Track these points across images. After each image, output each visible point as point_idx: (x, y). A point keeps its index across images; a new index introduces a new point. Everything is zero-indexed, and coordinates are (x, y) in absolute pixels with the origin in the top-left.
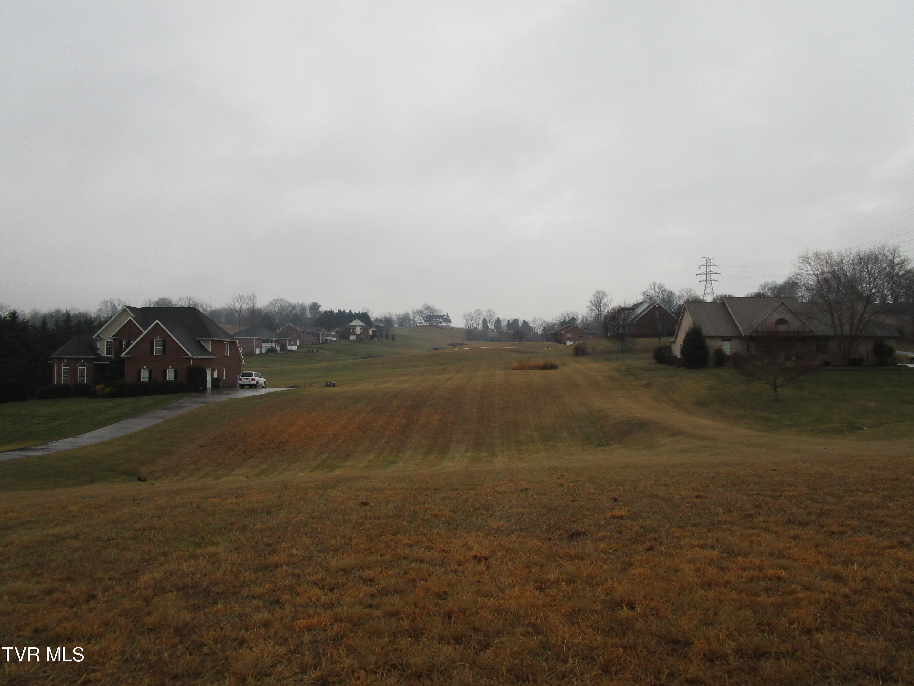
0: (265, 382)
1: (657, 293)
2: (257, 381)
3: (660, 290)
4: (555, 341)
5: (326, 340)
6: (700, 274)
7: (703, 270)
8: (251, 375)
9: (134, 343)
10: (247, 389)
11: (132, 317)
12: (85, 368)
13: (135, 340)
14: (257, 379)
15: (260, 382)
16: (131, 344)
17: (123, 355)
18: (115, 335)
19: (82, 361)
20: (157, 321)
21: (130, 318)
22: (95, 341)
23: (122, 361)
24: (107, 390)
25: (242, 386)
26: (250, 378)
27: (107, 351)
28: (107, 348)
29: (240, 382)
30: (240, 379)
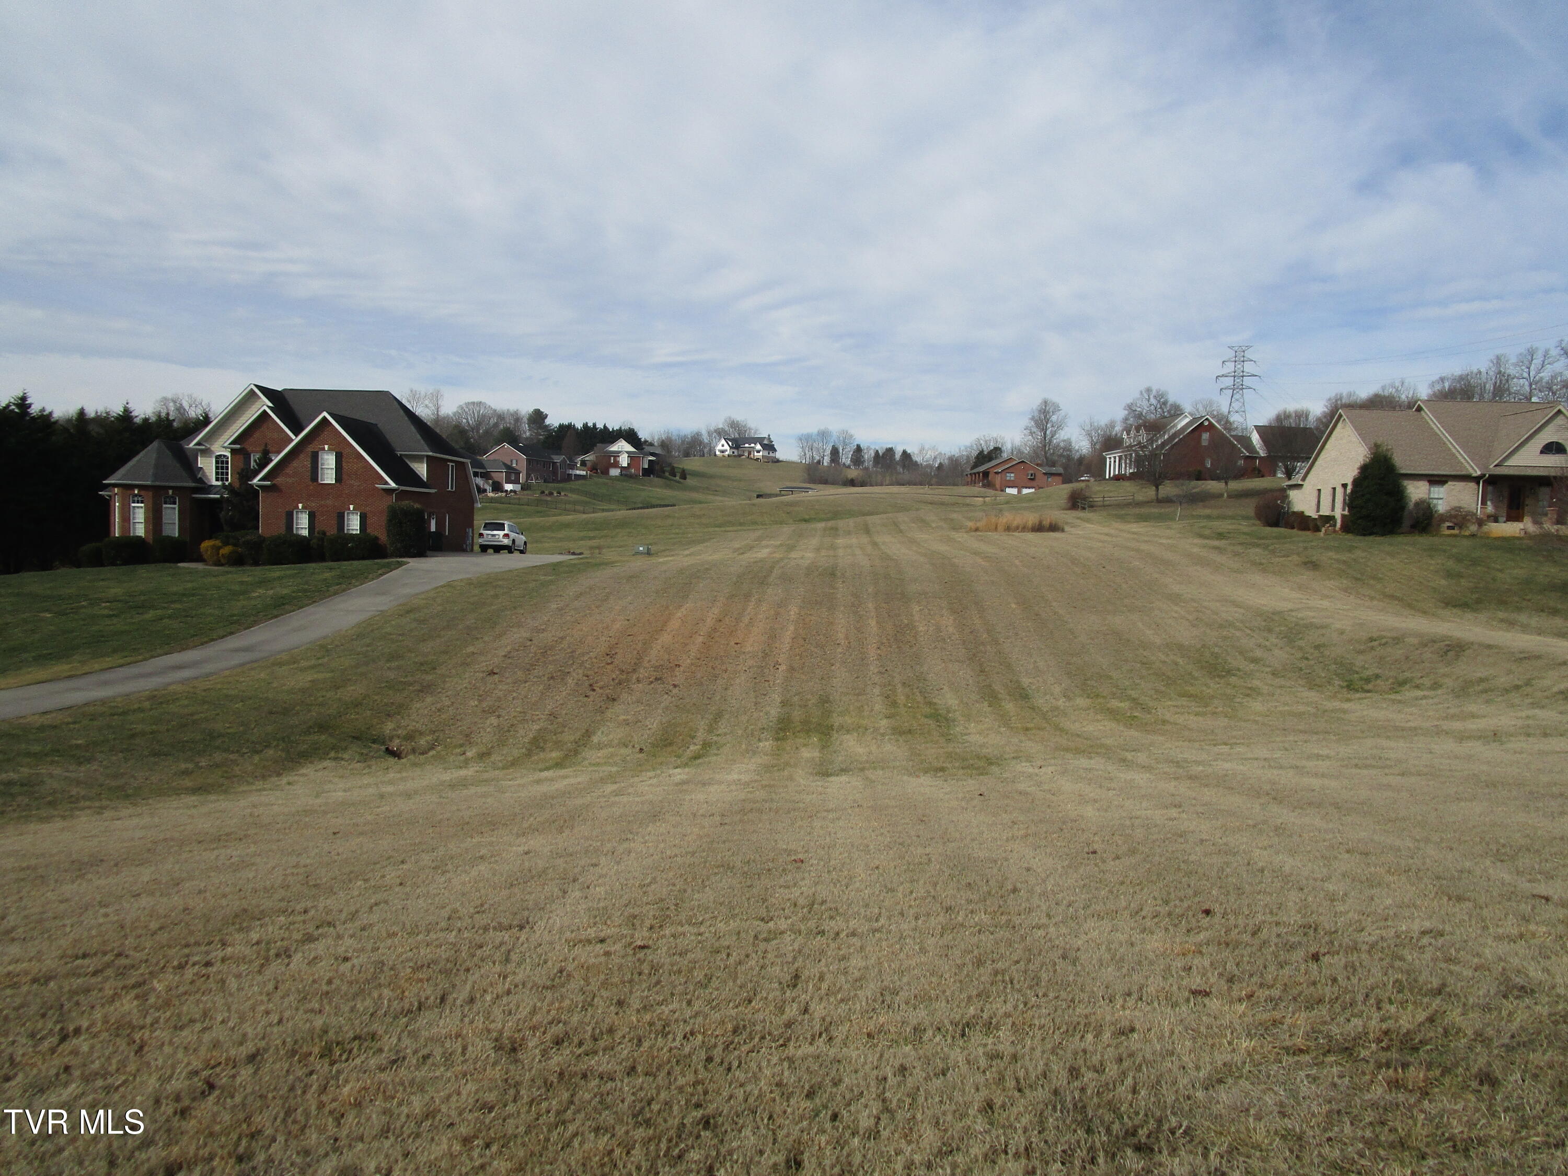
0: (525, 543)
1: (1152, 408)
2: (514, 540)
3: (1159, 401)
4: (984, 486)
5: (570, 475)
6: (1223, 376)
7: (1230, 367)
8: (501, 527)
9: (276, 460)
10: (491, 554)
11: (269, 407)
12: (176, 506)
13: (279, 452)
14: (513, 535)
15: (517, 543)
16: (272, 460)
17: (255, 481)
18: (233, 443)
19: (170, 492)
20: (325, 414)
21: (265, 408)
22: (195, 453)
23: (253, 493)
24: (226, 550)
25: (484, 548)
26: (501, 533)
27: (217, 473)
28: (217, 468)
29: (480, 540)
30: (481, 535)
